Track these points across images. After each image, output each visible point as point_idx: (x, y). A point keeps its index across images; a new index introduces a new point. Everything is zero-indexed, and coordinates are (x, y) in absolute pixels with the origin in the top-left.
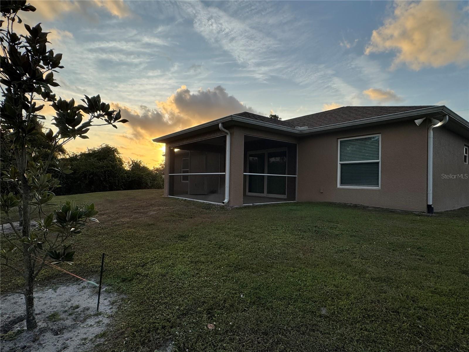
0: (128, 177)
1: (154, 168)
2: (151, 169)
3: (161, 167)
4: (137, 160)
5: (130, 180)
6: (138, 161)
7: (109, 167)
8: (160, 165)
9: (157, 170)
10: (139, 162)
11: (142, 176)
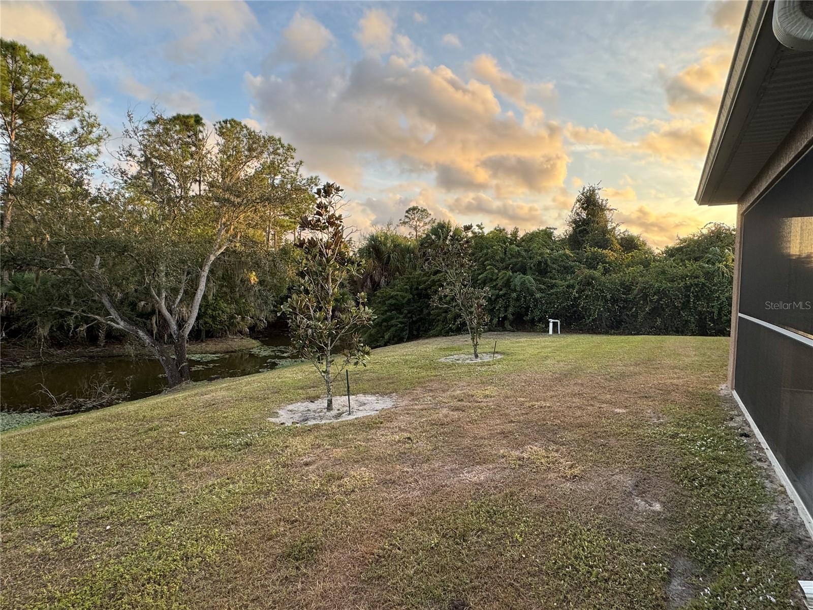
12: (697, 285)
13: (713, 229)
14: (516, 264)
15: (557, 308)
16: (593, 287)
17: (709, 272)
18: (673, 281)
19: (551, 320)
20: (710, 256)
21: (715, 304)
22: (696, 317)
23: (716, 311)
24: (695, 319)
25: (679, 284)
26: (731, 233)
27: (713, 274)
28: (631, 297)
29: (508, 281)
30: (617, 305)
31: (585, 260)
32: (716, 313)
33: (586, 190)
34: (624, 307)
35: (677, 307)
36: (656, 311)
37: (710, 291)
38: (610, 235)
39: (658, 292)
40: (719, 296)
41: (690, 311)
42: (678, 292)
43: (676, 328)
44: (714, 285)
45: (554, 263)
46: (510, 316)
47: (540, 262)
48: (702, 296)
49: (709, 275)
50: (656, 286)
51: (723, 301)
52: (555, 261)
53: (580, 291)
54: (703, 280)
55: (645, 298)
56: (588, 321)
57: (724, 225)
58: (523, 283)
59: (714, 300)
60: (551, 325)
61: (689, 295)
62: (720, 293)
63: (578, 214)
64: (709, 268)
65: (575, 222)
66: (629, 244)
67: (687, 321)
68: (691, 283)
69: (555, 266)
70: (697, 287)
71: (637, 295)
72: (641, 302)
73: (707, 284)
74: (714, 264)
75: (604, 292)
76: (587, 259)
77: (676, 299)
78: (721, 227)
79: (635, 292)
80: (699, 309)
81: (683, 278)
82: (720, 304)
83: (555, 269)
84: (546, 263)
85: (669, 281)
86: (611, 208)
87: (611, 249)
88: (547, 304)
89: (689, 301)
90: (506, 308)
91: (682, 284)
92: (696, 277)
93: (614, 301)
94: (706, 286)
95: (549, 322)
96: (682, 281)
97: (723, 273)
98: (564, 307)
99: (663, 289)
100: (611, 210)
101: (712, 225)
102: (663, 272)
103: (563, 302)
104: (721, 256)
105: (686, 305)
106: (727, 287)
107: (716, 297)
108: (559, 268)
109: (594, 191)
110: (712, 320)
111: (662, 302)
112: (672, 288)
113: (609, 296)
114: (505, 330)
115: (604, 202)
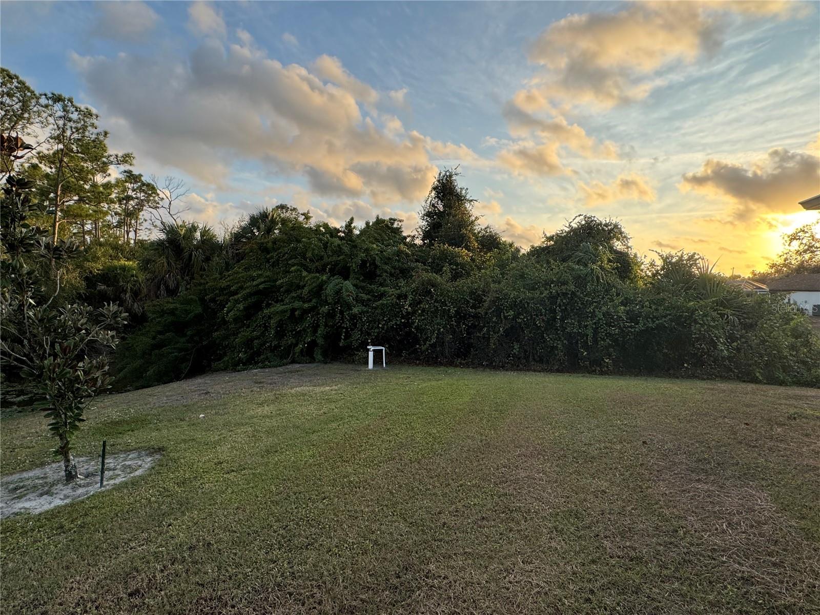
0: (633, 318)
1: (755, 275)
2: (746, 277)
3: (773, 271)
4: (679, 254)
5: (641, 326)
6: (686, 257)
7: (565, 283)
8: (772, 267)
9: (763, 279)
10: (689, 259)
11: (693, 311)
12: (565, 294)
13: (583, 222)
14: (336, 264)
15: (383, 328)
16: (432, 297)
17: (580, 277)
18: (534, 289)
19: (371, 348)
20: (581, 254)
21: (589, 322)
22: (565, 342)
23: (590, 332)
24: (563, 345)
25: (541, 293)
26: (603, 229)
27: (585, 279)
28: (481, 311)
29: (321, 287)
30: (464, 324)
31: (430, 260)
32: (591, 335)
33: (442, 175)
34: (474, 326)
35: (539, 328)
36: (513, 333)
37: (582, 304)
38: (466, 230)
39: (514, 306)
40: (594, 311)
41: (557, 334)
42: (541, 305)
43: (539, 357)
44: (586, 296)
45: (386, 264)
46: (320, 341)
47: (364, 262)
48: (572, 310)
49: (580, 281)
50: (512, 296)
51: (599, 319)
52: (388, 260)
53: (415, 304)
54: (572, 288)
55: (499, 311)
56: (424, 348)
57: (595, 219)
58: (338, 292)
59: (588, 317)
60: (371, 354)
61: (555, 310)
62: (596, 307)
63: (433, 205)
64: (581, 270)
65: (428, 214)
66: (490, 242)
67: (553, 348)
68: (557, 292)
69: (386, 267)
70: (565, 299)
71: (490, 308)
72: (494, 319)
73: (579, 293)
74: (586, 265)
75: (446, 305)
76: (434, 259)
77: (537, 315)
78: (592, 221)
79: (486, 305)
80: (568, 330)
81: (547, 284)
82: (595, 323)
83: (386, 272)
84: (373, 263)
85: (529, 290)
86: (471, 199)
87: (467, 248)
88: (370, 322)
89: (554, 319)
90: (315, 328)
91: (546, 293)
92: (564, 283)
93: (461, 316)
94: (576, 296)
95: (368, 350)
96: (546, 289)
97: (598, 278)
98: (392, 327)
99: (521, 301)
100: (471, 201)
101: (582, 217)
102: (522, 276)
103: (390, 320)
104: (594, 255)
105: (551, 323)
106: (603, 298)
107: (590, 312)
108: (393, 271)
109: (451, 176)
110: (586, 346)
111: (520, 321)
112: (533, 299)
113: (453, 311)
114: (312, 360)
115: (464, 192)
